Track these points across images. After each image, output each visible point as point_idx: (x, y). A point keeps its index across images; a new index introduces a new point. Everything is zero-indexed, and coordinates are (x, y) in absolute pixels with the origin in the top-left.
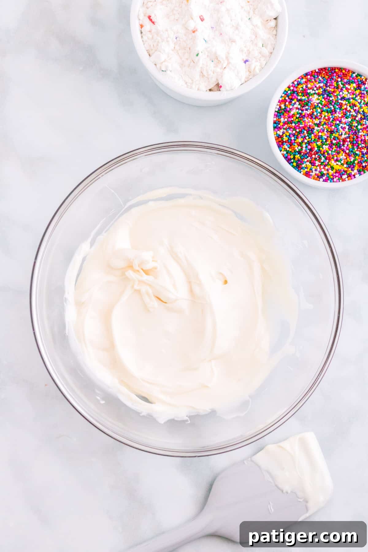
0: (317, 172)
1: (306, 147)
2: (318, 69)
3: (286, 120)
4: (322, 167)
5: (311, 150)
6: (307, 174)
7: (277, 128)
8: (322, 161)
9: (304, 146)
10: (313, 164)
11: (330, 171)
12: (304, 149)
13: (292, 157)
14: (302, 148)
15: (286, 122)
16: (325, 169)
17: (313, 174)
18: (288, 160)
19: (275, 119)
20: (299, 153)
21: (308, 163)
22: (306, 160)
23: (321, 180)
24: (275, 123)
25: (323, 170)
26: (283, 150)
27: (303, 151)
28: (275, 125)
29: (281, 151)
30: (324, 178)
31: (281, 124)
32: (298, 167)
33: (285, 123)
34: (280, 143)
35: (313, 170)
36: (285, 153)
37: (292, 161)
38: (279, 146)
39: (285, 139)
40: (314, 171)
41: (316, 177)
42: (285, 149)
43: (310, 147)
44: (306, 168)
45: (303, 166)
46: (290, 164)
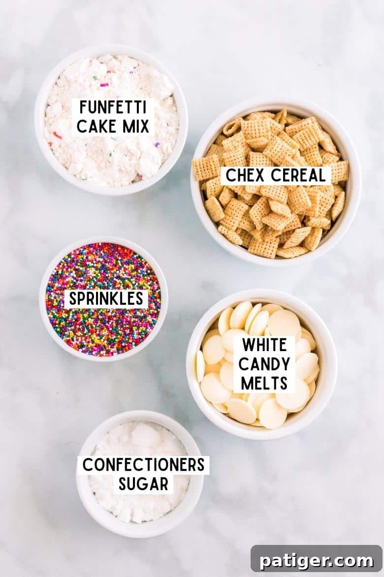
0: (78, 342)
1: (73, 316)
2: (102, 243)
3: (60, 285)
4: (83, 338)
5: (77, 320)
6: (69, 342)
7: (49, 291)
8: (85, 332)
9: (71, 314)
10: (75, 332)
11: (91, 344)
12: (70, 317)
13: (57, 322)
14: (68, 317)
15: (59, 287)
16: (86, 341)
17: (74, 343)
18: (53, 324)
19: (50, 282)
20: (66, 320)
21: (71, 332)
22: (70, 328)
23: (81, 350)
24: (49, 286)
25: (84, 342)
26: (50, 313)
27: (69, 319)
28: (49, 288)
29: (48, 314)
30: (84, 349)
31: (55, 288)
32: (61, 334)
33: (58, 289)
34: (50, 307)
35: (75, 339)
36: (52, 316)
37: (57, 326)
38: (48, 309)
39: (55, 304)
40: (75, 340)
41: (77, 346)
42: (53, 314)
43: (75, 317)
44: (69, 336)
45: (66, 333)
46: (54, 328)
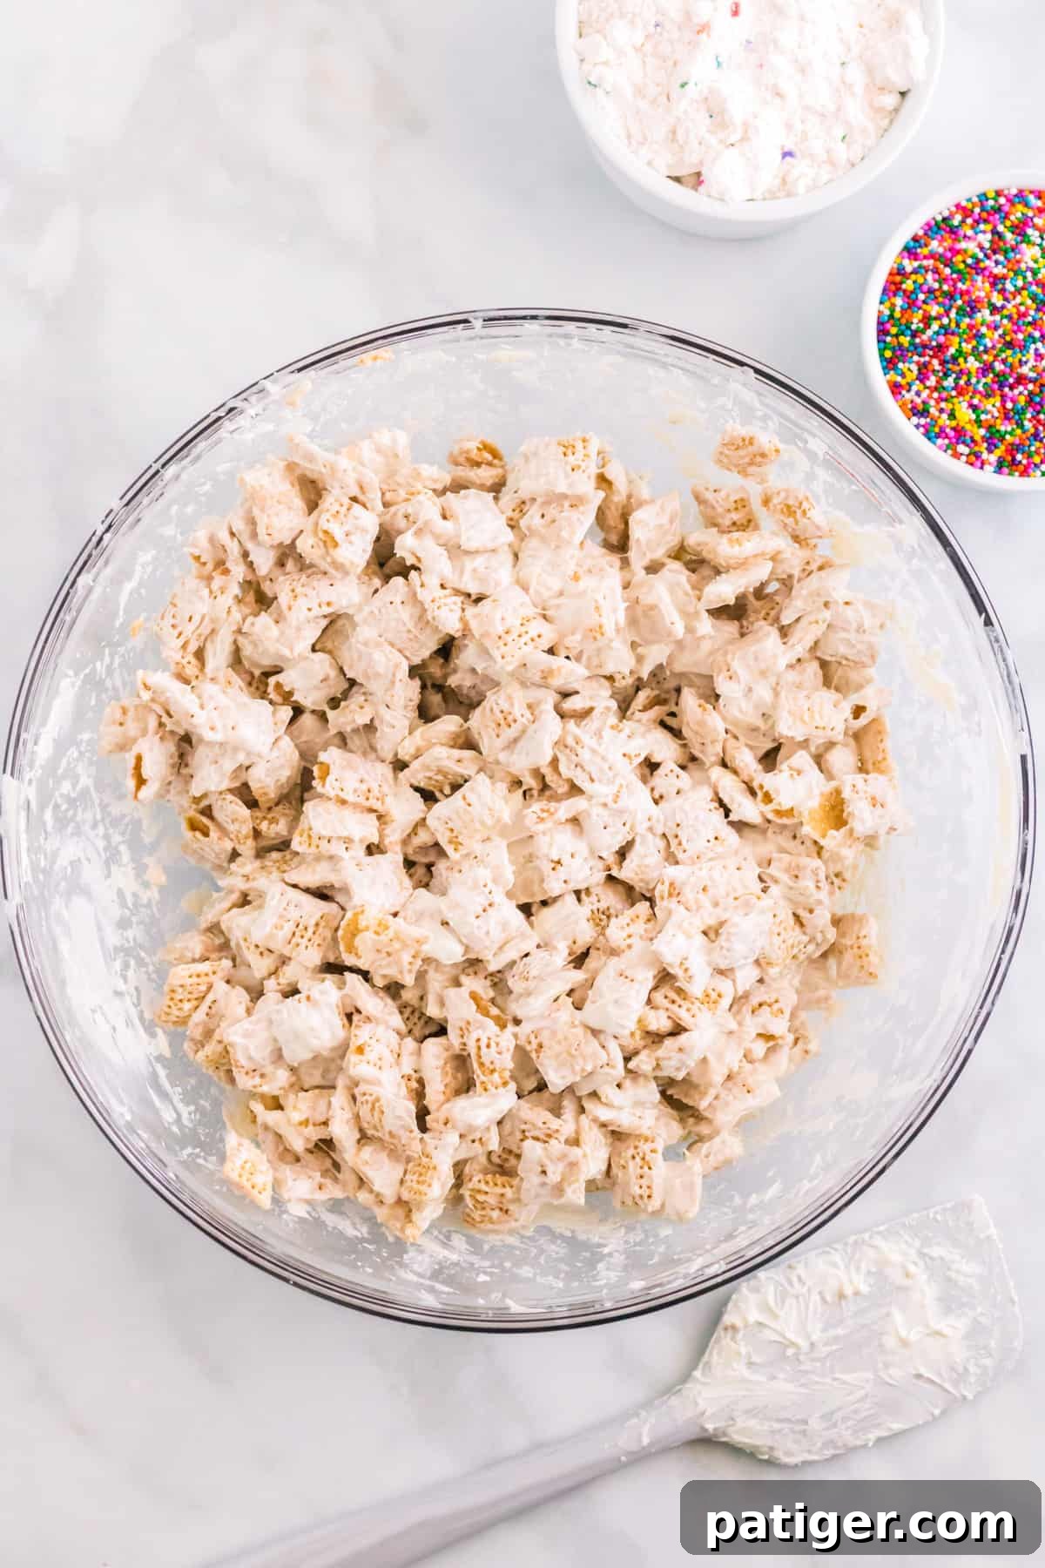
0: (918, 401)
1: (937, 333)
3: (941, 250)
4: (936, 395)
5: (941, 348)
6: (896, 389)
7: (910, 252)
8: (945, 384)
9: (935, 326)
10: (922, 377)
11: (945, 416)
12: (929, 333)
13: (894, 330)
14: (923, 332)
15: (937, 253)
16: (938, 403)
17: (908, 396)
18: (882, 331)
19: (921, 233)
20: (914, 334)
21: (914, 368)
22: (916, 358)
23: (915, 420)
24: (915, 239)
25: (932, 403)
26: (888, 304)
27: (925, 337)
28: (912, 244)
29: (881, 303)
30: (923, 421)
31: (925, 251)
32: (889, 364)
33: (932, 256)
34: (893, 288)
35: (914, 388)
36: (887, 312)
37: (888, 339)
38: (885, 291)
39: (908, 285)
40: (913, 393)
41: (910, 406)
42: (893, 306)
43: (942, 339)
44: (903, 375)
45: (900, 365)
46: (879, 341)
